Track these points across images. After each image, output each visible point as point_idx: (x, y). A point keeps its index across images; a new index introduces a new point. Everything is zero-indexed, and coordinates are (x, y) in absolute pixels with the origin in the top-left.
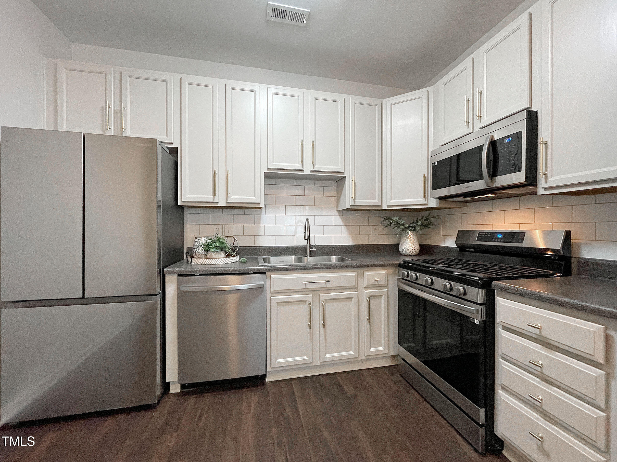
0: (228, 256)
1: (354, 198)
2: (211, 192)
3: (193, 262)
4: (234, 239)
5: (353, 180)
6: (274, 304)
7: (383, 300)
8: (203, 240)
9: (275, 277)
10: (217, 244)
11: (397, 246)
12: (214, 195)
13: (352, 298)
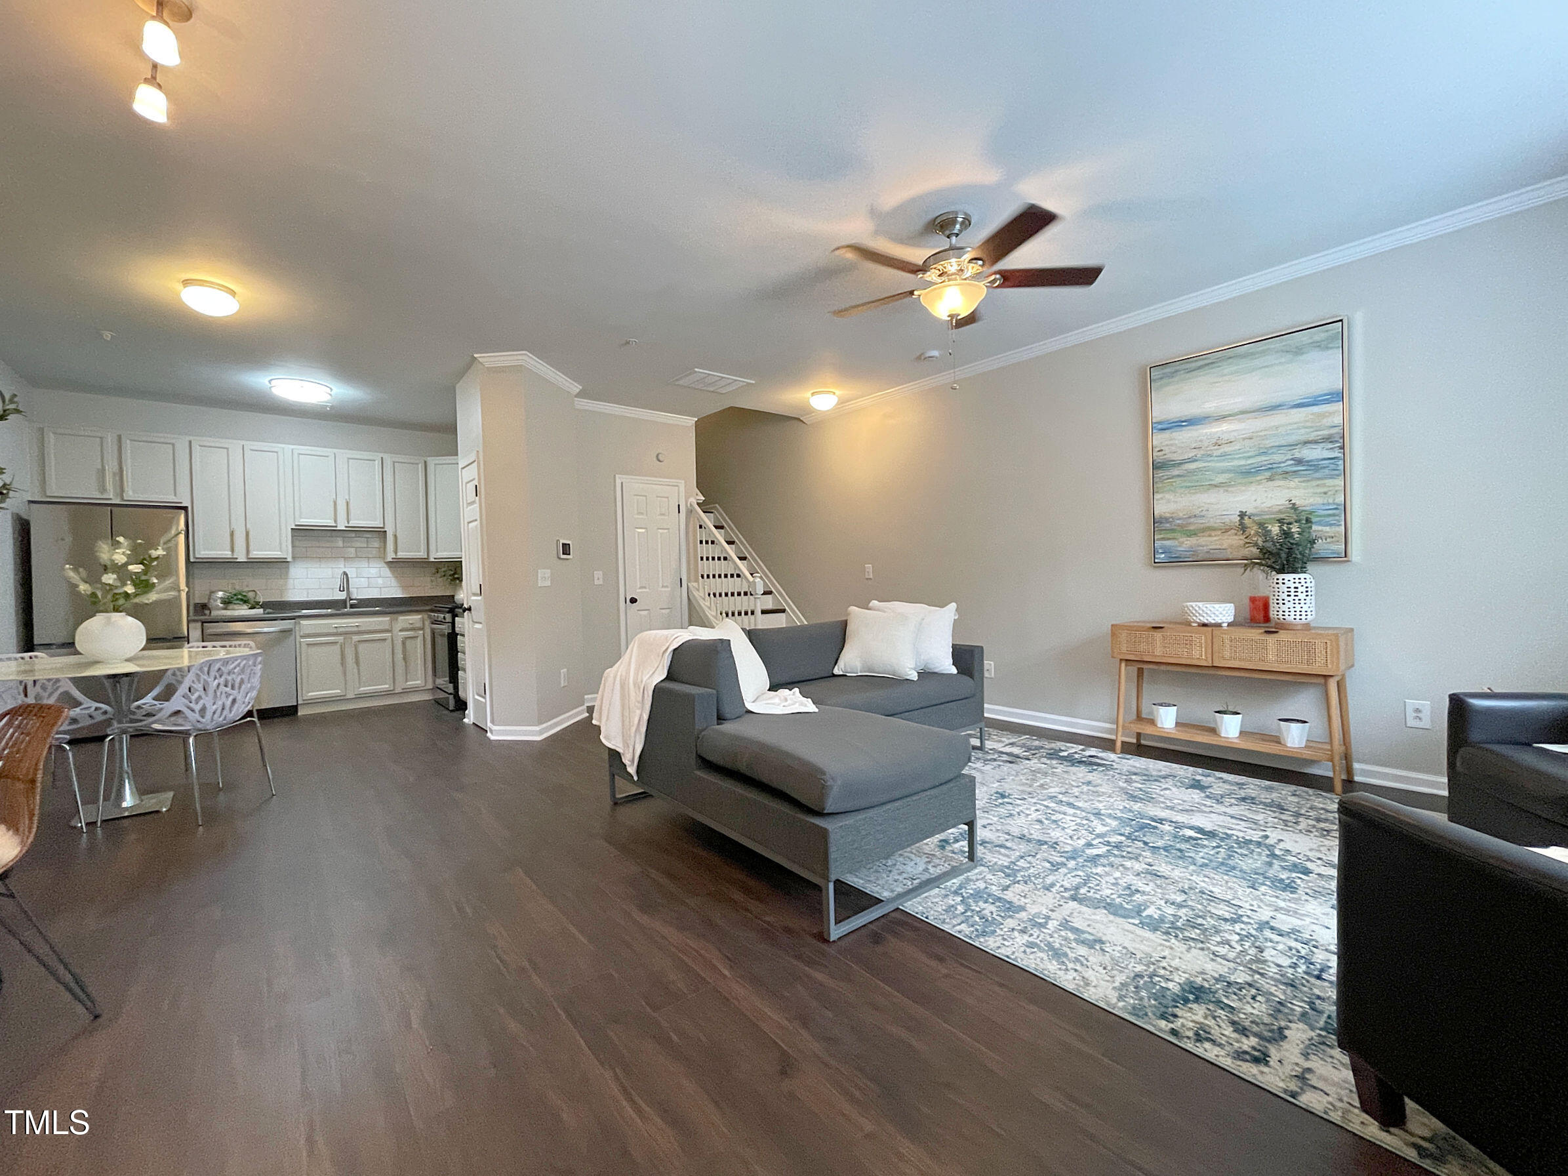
0: (252, 608)
1: (396, 553)
2: (229, 547)
3: (212, 614)
4: (256, 593)
5: (395, 536)
6: (304, 647)
7: (419, 641)
8: (220, 594)
9: (304, 622)
10: (240, 597)
11: (453, 596)
12: (233, 550)
13: (385, 639)
